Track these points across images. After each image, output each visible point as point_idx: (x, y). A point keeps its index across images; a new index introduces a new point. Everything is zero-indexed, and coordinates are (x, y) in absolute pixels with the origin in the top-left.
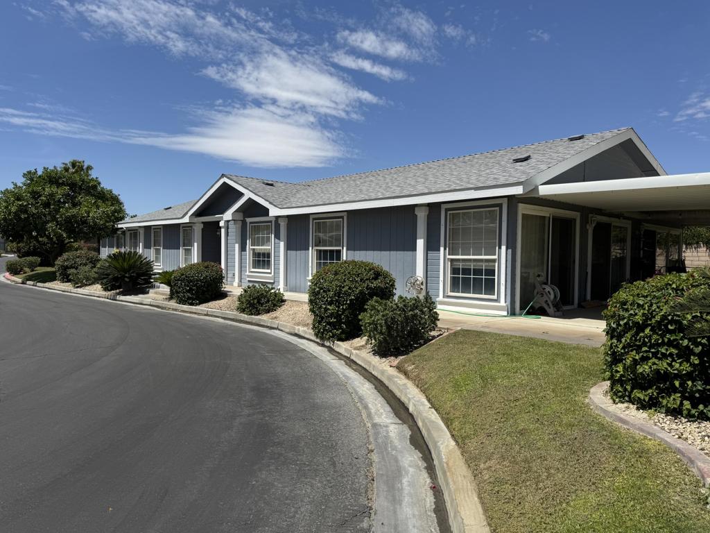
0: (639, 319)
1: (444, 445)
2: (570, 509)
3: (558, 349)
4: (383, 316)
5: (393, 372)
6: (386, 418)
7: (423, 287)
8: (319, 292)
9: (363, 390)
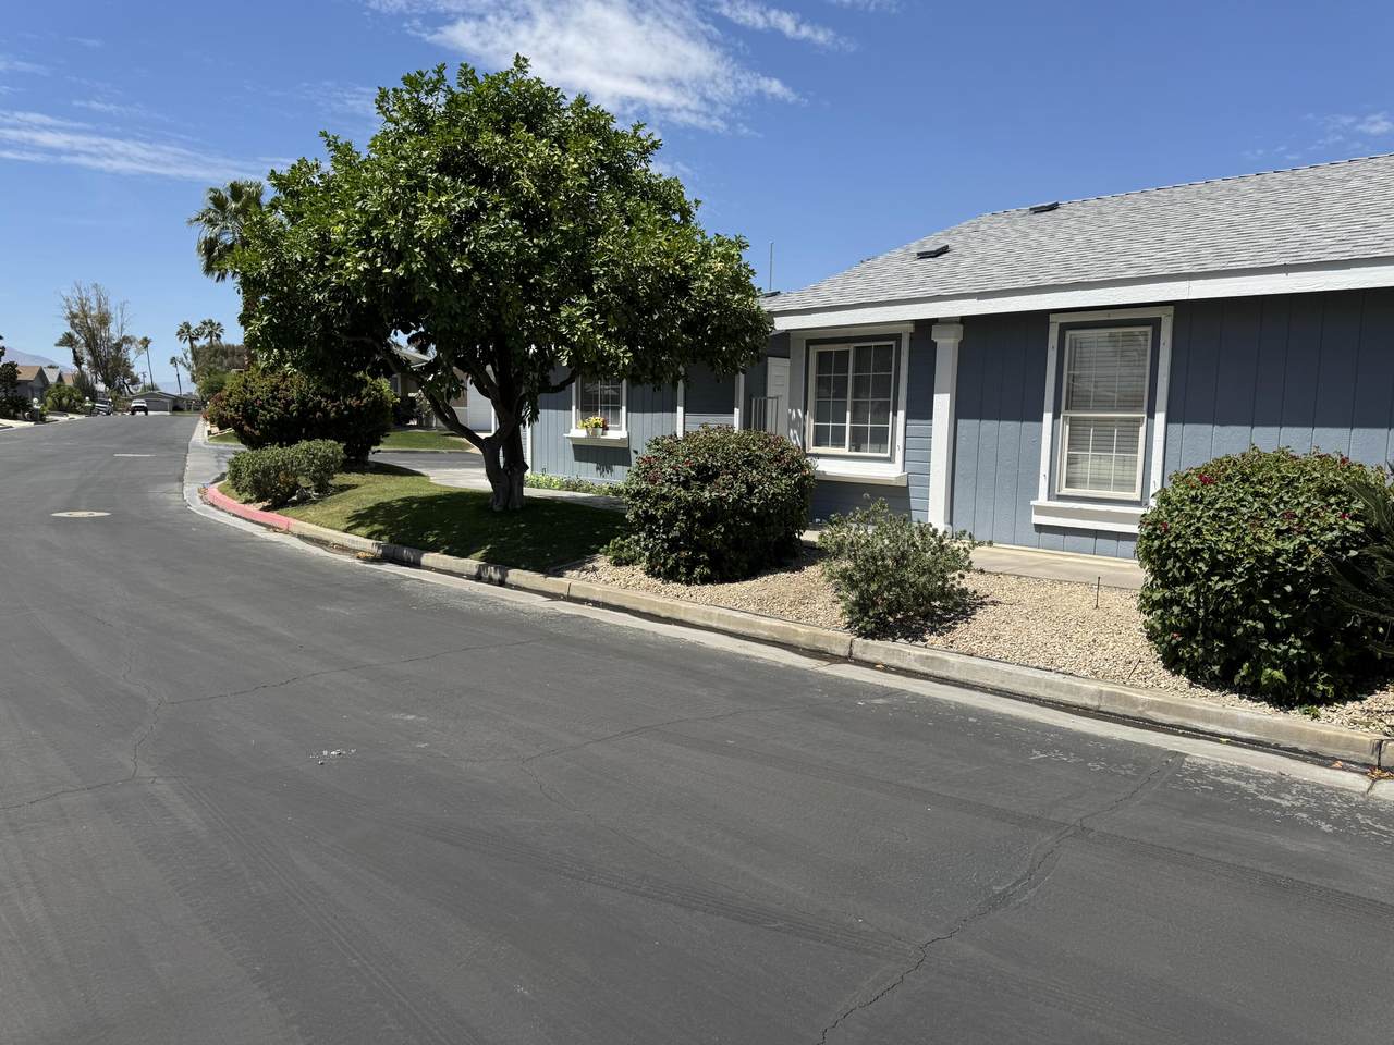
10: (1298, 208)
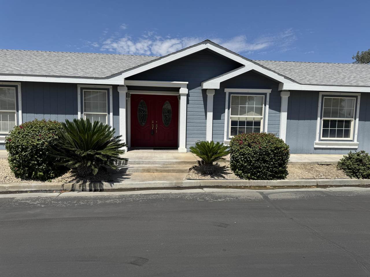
10: (55, 62)
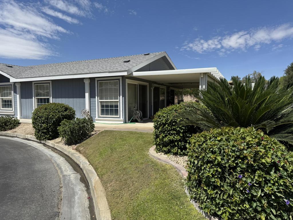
0: (164, 121)
1: (94, 179)
2: (139, 196)
3: (140, 135)
4: (69, 127)
5: (74, 151)
6: (70, 172)
7: (89, 114)
8: (37, 118)
9: (59, 161)
